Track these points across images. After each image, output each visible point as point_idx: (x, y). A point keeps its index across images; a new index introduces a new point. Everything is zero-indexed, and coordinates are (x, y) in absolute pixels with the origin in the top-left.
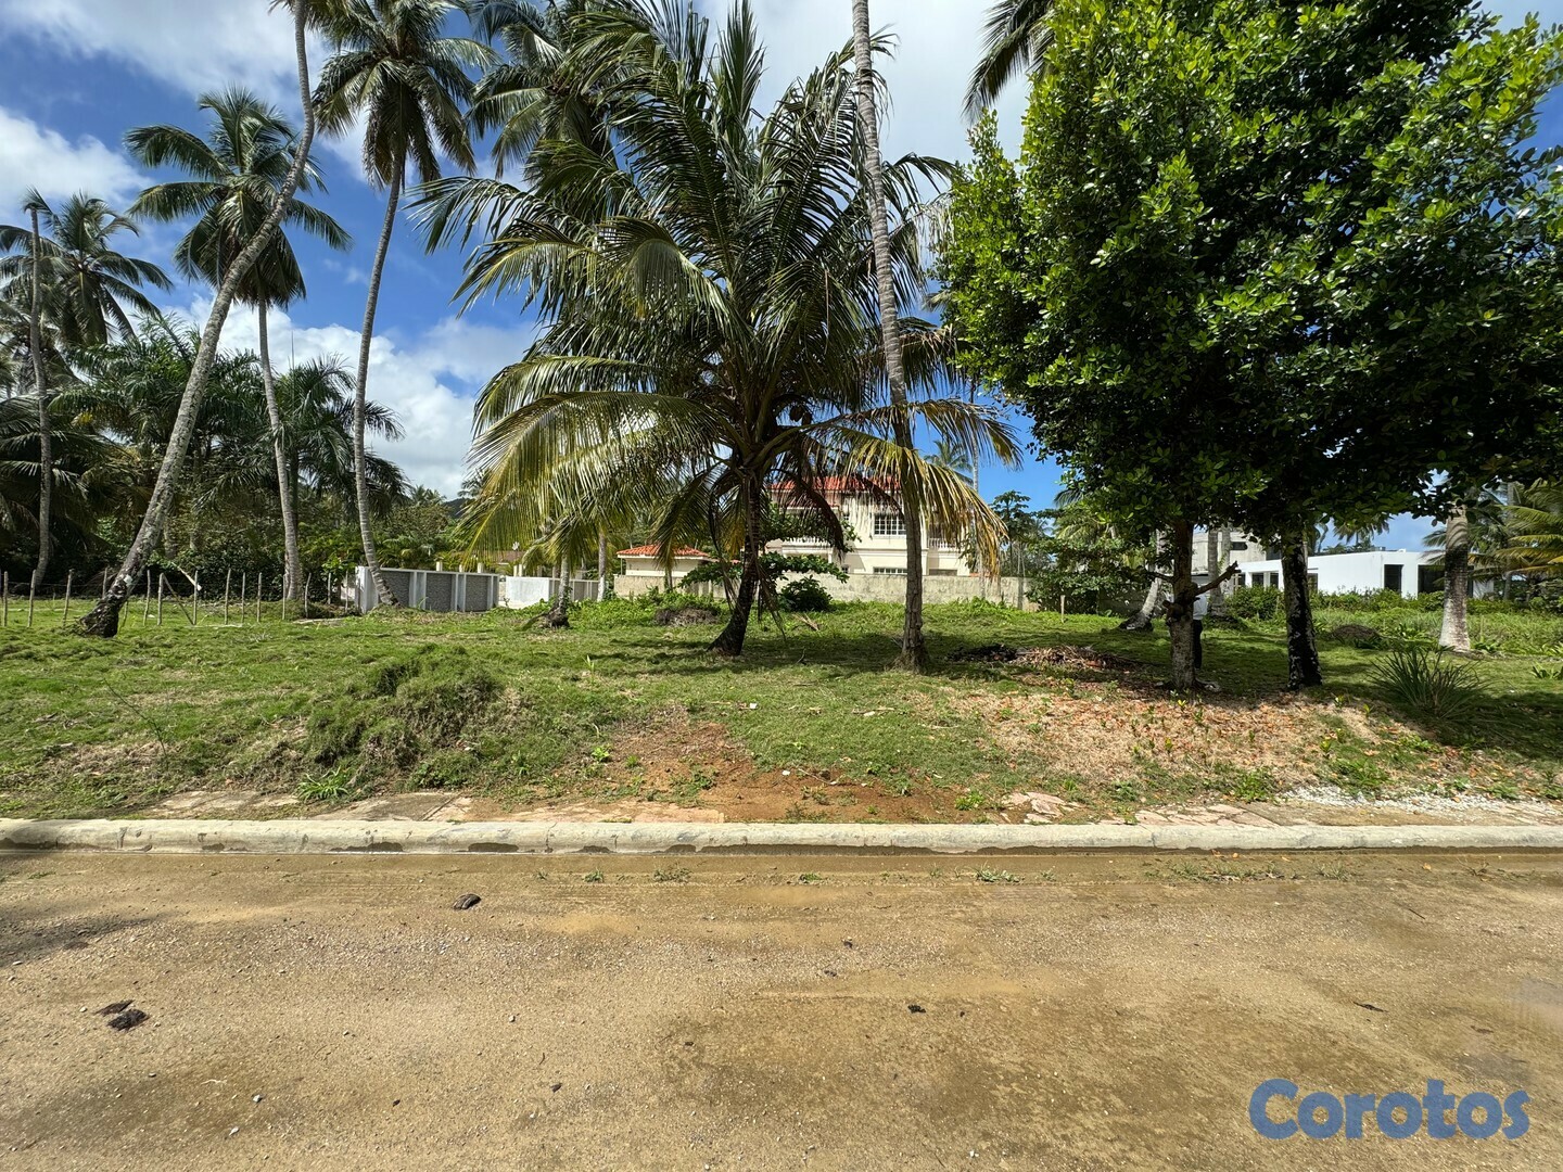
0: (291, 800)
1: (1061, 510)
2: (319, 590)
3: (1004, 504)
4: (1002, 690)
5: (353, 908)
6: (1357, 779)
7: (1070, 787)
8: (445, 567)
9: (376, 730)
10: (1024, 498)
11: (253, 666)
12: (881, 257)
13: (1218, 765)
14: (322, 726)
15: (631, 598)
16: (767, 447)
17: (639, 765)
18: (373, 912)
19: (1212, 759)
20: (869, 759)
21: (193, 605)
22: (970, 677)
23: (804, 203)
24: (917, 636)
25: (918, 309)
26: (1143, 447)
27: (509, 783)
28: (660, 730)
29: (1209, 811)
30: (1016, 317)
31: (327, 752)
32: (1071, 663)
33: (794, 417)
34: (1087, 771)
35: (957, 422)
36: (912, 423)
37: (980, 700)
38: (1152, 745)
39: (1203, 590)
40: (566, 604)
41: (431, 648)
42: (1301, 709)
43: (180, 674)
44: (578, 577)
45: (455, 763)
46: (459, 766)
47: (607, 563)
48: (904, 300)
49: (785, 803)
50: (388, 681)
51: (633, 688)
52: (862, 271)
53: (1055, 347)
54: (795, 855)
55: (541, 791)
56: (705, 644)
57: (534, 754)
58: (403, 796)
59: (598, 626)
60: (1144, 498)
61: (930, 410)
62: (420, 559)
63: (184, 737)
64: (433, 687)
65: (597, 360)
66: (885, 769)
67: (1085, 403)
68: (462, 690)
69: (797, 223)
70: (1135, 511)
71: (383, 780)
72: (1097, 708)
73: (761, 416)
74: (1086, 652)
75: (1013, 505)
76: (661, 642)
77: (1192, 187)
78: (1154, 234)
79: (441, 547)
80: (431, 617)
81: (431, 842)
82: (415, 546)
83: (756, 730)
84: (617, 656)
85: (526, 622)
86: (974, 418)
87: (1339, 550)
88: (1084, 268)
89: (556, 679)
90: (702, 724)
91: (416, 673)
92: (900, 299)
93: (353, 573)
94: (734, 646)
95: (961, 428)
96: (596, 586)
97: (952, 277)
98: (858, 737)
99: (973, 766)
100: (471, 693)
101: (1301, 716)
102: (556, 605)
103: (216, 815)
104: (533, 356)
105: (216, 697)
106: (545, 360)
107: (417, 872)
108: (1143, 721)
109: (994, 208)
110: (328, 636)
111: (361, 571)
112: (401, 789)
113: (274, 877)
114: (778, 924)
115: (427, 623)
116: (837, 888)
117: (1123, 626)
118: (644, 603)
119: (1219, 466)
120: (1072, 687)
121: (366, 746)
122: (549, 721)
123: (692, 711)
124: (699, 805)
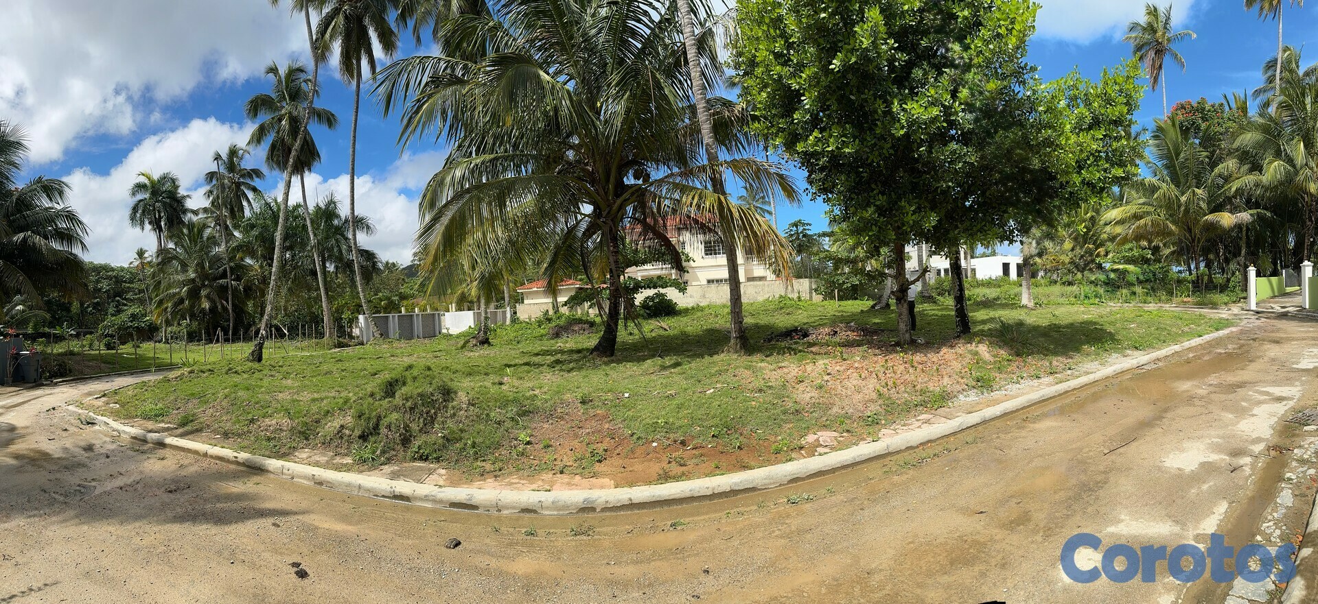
0: (348, 460)
1: (832, 232)
2: (341, 329)
3: (795, 228)
4: (800, 361)
5: (390, 536)
6: (983, 384)
7: (842, 423)
8: (407, 310)
9: (387, 419)
10: (808, 224)
11: (319, 378)
12: (691, 53)
13: (921, 390)
14: (360, 417)
15: (530, 320)
16: (619, 201)
17: (551, 446)
18: (401, 541)
19: (918, 387)
20: (712, 426)
21: (286, 343)
22: (778, 354)
23: (627, 17)
24: (740, 328)
25: (722, 92)
26: (871, 194)
27: (467, 460)
28: (561, 418)
29: (917, 420)
30: (788, 100)
31: (363, 432)
32: (843, 335)
33: (636, 177)
34: (851, 410)
35: (756, 176)
36: (723, 176)
37: (786, 370)
38: (887, 385)
39: (913, 282)
40: (487, 329)
41: (410, 367)
42: (962, 348)
43: (289, 382)
44: (492, 308)
45: (434, 444)
46: (436, 447)
47: (510, 297)
48: (709, 85)
49: (655, 468)
50: (390, 388)
51: (541, 388)
52: (677, 64)
53: (815, 122)
54: (666, 508)
55: (488, 466)
56: (587, 349)
57: (481, 440)
58: (407, 465)
59: (510, 342)
60: (874, 227)
61: (735, 167)
62: (392, 307)
63: (298, 418)
64: (416, 393)
65: (492, 156)
66: (723, 432)
67: (836, 163)
68: (432, 394)
69: (624, 31)
70: (869, 236)
71: (394, 453)
72: (856, 365)
73: (612, 179)
74: (851, 326)
75: (800, 229)
76: (555, 351)
77: (883, 29)
78: (865, 54)
79: (403, 297)
80: (403, 344)
81: (426, 498)
82: (388, 299)
83: (630, 413)
84: (527, 364)
85: (462, 343)
86: (767, 171)
87: (984, 255)
88: (826, 70)
89: (488, 384)
90: (591, 412)
91: (404, 384)
92: (708, 83)
93: (357, 318)
94: (608, 349)
95: (758, 178)
96: (504, 313)
97: (743, 67)
98: (702, 411)
99: (782, 420)
100: (438, 396)
101: (961, 352)
102: (480, 330)
103: (317, 464)
104: (450, 163)
105: (306, 396)
106: (459, 163)
107: (422, 519)
108: (882, 370)
109: (767, 21)
110: (350, 359)
111: (361, 317)
112: (404, 460)
113: (347, 508)
114: (658, 563)
115: (401, 348)
116: (697, 529)
117: (873, 307)
118: (540, 323)
119: (913, 208)
120: (841, 353)
121: (383, 430)
122: (488, 415)
123: (583, 402)
124: (595, 475)
